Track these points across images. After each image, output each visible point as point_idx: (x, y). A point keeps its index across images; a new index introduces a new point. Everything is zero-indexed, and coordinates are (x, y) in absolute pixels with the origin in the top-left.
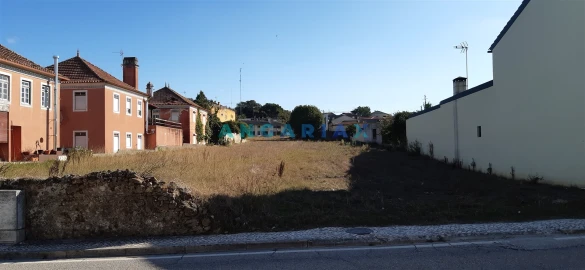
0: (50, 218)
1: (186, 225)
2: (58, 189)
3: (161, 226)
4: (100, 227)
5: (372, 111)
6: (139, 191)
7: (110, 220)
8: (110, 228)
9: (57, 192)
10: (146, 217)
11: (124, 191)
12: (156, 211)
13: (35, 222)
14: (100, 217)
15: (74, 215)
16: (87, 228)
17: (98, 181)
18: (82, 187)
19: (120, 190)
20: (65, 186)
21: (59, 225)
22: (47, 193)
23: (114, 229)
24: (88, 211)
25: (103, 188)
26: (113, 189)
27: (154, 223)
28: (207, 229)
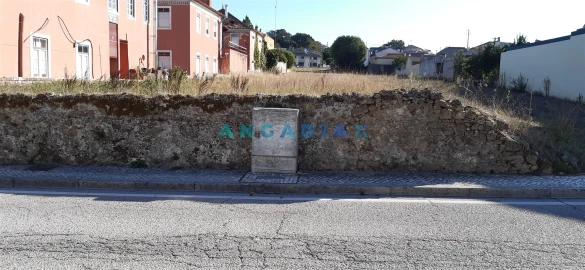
0: (329, 145)
1: (507, 162)
2: (341, 108)
3: (475, 160)
4: (394, 159)
5: (406, 45)
6: (447, 115)
7: (408, 151)
8: (407, 161)
9: (340, 113)
10: (455, 150)
11: (428, 116)
12: (469, 142)
13: (309, 149)
14: (395, 147)
15: (360, 142)
16: (377, 159)
17: (395, 102)
18: (371, 108)
19: (422, 115)
20: (351, 106)
21: (341, 154)
22: (326, 114)
23: (412, 162)
24: (378, 138)
25: (400, 111)
26: (413, 113)
27: (465, 157)
28: (535, 168)
